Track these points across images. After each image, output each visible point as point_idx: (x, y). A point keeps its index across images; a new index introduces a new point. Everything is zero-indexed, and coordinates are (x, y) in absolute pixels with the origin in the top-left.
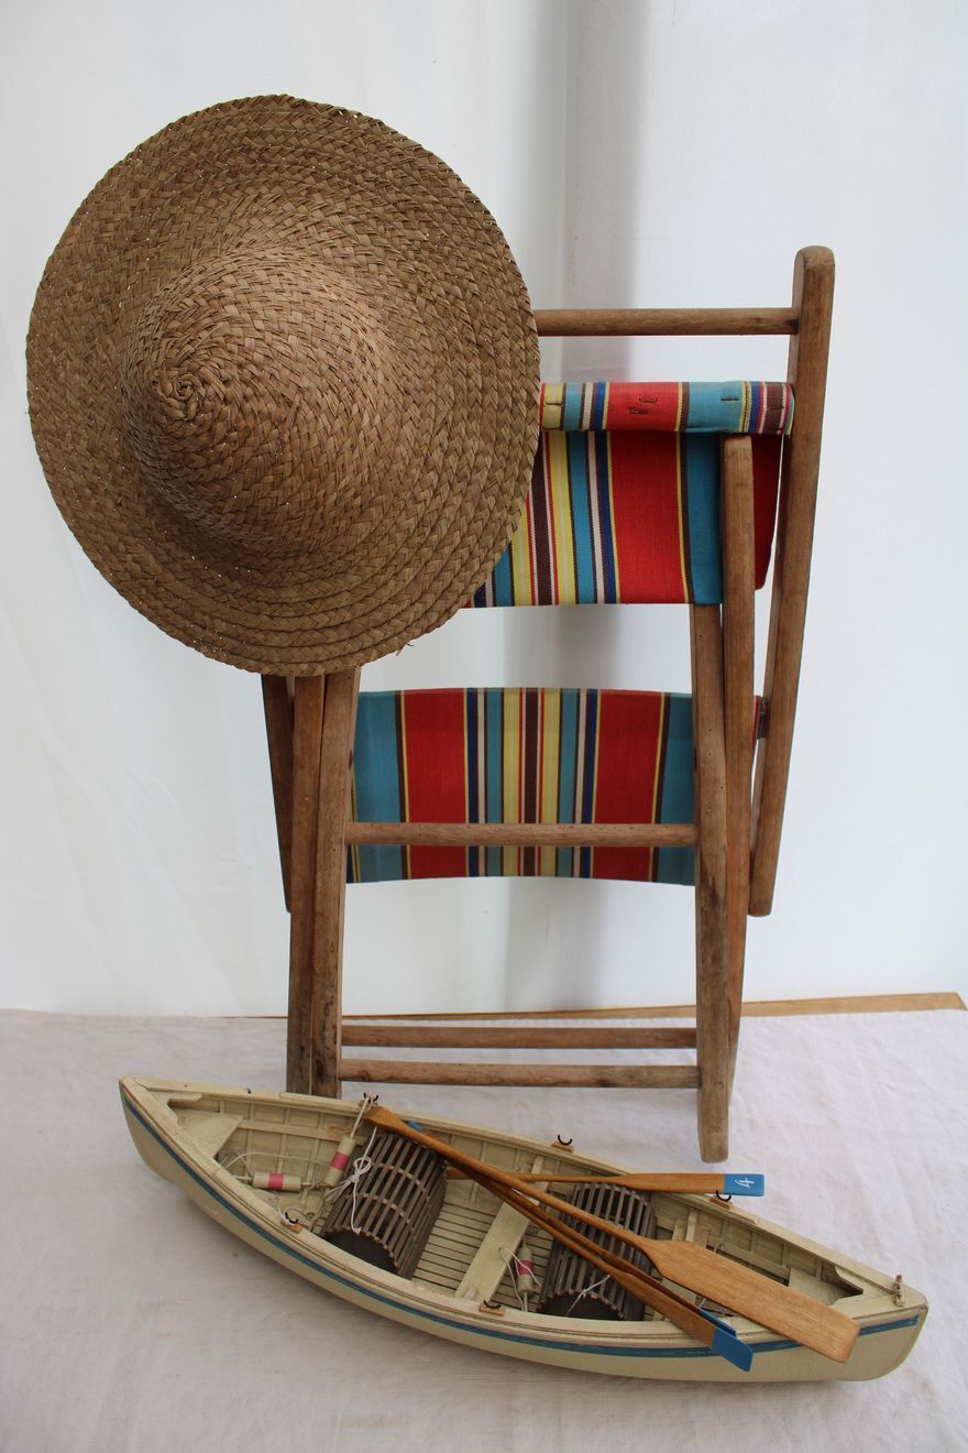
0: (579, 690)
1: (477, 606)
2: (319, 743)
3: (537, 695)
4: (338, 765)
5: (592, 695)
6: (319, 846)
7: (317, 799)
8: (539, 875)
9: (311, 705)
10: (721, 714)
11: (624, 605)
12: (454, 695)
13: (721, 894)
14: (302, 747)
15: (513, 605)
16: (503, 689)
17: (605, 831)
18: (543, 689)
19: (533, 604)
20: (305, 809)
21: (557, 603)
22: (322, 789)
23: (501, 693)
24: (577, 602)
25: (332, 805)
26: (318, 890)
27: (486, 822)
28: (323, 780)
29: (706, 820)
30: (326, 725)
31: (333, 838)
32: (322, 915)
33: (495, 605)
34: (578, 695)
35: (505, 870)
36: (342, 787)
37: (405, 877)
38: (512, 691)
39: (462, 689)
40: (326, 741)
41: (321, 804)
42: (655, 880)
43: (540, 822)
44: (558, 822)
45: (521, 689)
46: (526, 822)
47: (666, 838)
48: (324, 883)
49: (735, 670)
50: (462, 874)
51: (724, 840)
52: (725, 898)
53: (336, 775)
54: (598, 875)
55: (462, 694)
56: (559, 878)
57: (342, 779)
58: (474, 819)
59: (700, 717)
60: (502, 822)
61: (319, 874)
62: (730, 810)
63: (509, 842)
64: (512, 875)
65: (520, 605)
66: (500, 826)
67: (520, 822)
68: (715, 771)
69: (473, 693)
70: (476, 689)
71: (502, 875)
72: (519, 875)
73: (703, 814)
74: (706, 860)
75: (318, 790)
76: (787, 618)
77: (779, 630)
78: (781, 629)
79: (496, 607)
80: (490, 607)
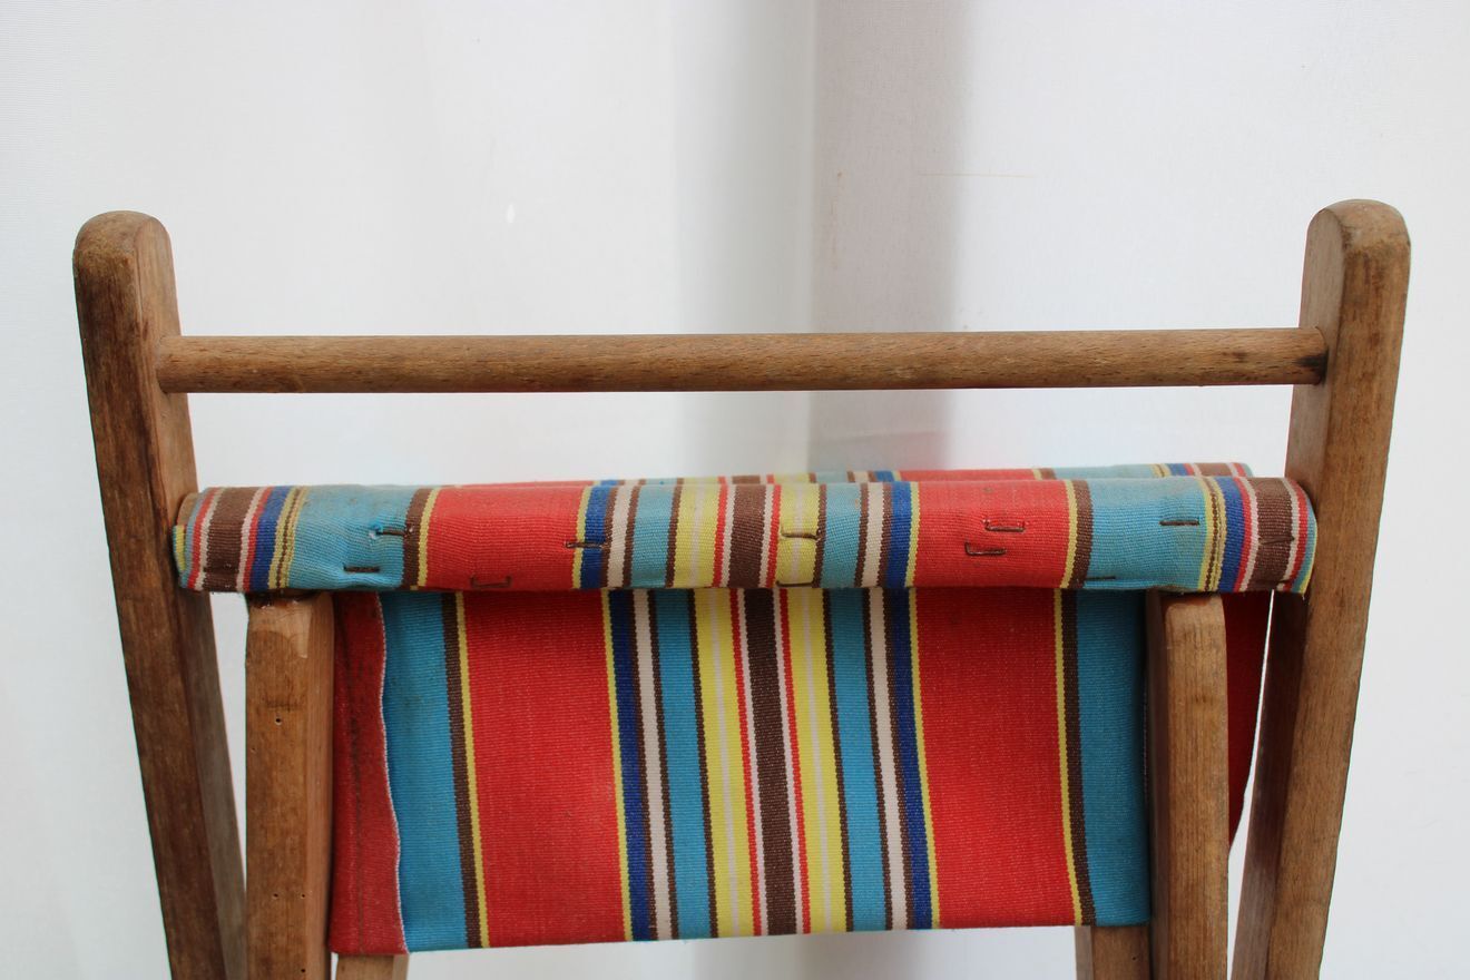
1: (638, 938)
11: (949, 932)
15: (714, 933)
19: (757, 932)
21: (807, 929)
24: (850, 927)
33: (675, 937)
65: (729, 934)
76: (1286, 949)
77: (1267, 970)
78: (1273, 969)
79: (676, 941)
80: (664, 939)
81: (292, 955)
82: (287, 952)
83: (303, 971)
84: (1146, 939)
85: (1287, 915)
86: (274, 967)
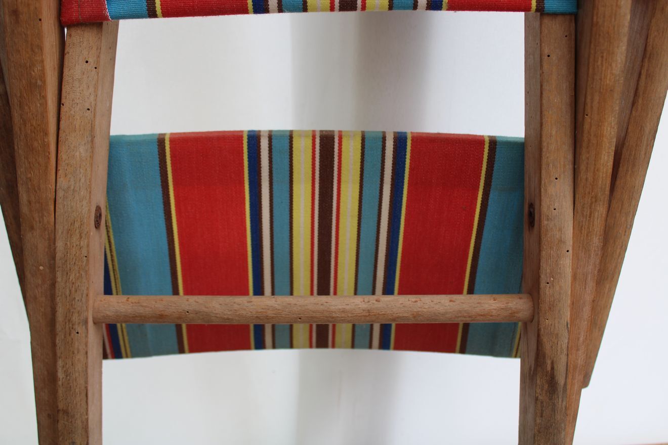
0: (384, 133)
1: (257, 11)
2: (52, 196)
3: (333, 138)
4: (77, 225)
5: (400, 140)
6: (59, 327)
7: (53, 268)
8: (333, 346)
9: (36, 144)
10: (570, 157)
11: (452, 12)
12: (233, 139)
13: (561, 380)
14: (30, 202)
15: (305, 9)
16: (291, 132)
17: (419, 304)
18: (340, 132)
19: (332, 9)
20: (40, 282)
21: (364, 8)
22: (59, 255)
23: (290, 136)
24: (391, 7)
25: (72, 277)
26: (60, 383)
27: (273, 293)
28: (60, 244)
29: (547, 291)
30: (60, 172)
31: (75, 318)
32: (66, 412)
33: (280, 10)
34: (384, 139)
35: (295, 342)
36: (84, 252)
37: (181, 351)
38: (302, 134)
39: (242, 132)
40: (60, 194)
41: (59, 274)
42: (463, 351)
43: (335, 293)
44: (355, 294)
45: (314, 131)
46: (320, 293)
47: (494, 313)
48: (67, 373)
49: (597, 98)
50: (246, 347)
51: (567, 315)
52: (565, 384)
53: (75, 239)
54: (399, 347)
55: (242, 137)
56: (356, 351)
57: (84, 243)
58: (259, 291)
59: (544, 161)
60: (292, 294)
61: (60, 363)
62: (574, 277)
63: (300, 319)
64: (303, 347)
65: (315, 9)
66: (289, 299)
67: (312, 294)
68: (560, 230)
69: (254, 138)
70: (260, 131)
71: (291, 346)
72: (311, 347)
73: (543, 284)
74: (545, 339)
75: (53, 257)
76: (659, 34)
77: (645, 50)
78: (649, 48)
79: (281, 14)
80: (273, 12)
81: (32, 8)
82: (28, 5)
83: (40, 20)
84: (574, 25)
85: (663, 9)
86: (21, 16)
